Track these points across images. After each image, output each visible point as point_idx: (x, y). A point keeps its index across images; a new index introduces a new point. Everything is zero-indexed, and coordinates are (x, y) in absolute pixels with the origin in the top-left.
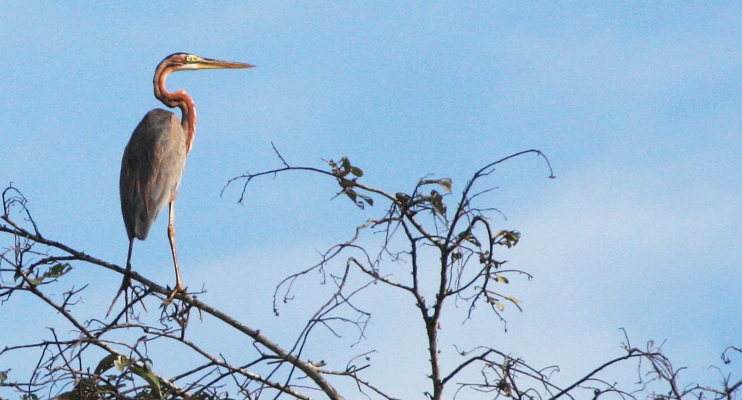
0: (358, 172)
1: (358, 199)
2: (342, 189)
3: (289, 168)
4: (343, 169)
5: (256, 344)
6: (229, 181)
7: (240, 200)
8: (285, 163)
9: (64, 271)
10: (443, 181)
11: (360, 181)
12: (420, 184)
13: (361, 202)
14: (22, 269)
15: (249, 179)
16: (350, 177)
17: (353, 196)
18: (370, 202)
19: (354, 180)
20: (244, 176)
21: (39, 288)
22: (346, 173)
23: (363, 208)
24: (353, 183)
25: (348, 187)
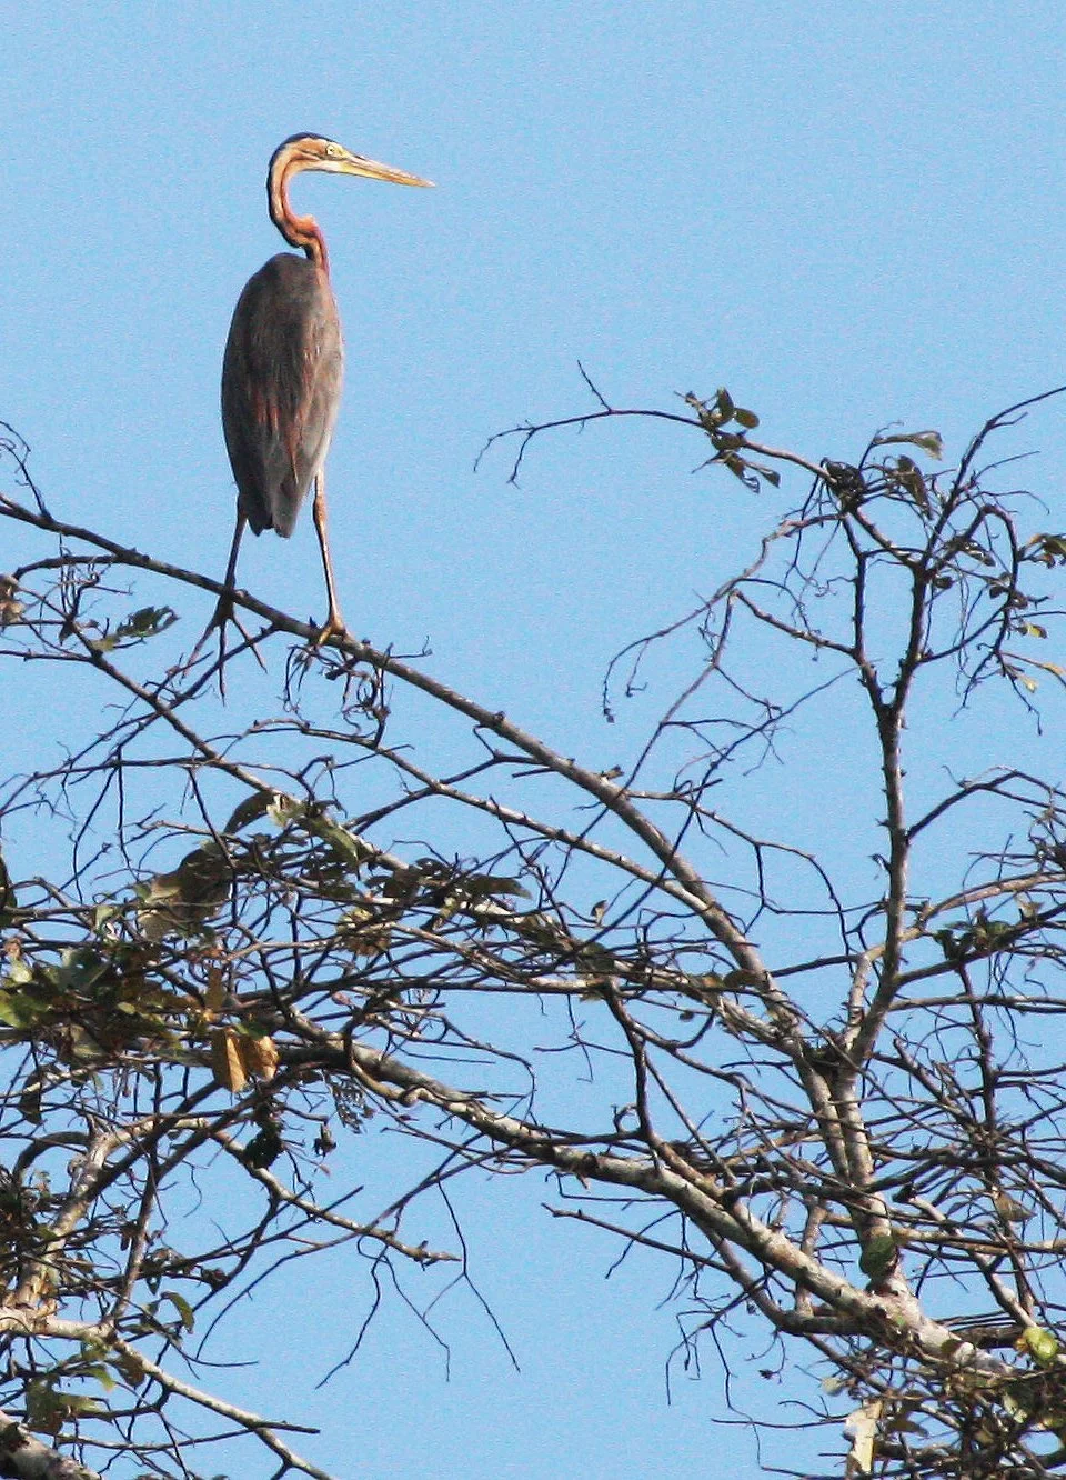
0: (749, 420)
1: (748, 473)
2: (715, 452)
3: (610, 412)
4: (717, 413)
5: (479, 731)
6: (491, 440)
7: (513, 478)
8: (603, 403)
9: (161, 623)
10: (924, 436)
11: (752, 436)
12: (876, 442)
13: (752, 479)
14: (77, 619)
15: (530, 435)
16: (732, 427)
17: (737, 467)
18: (774, 479)
19: (740, 435)
20: (520, 429)
21: (109, 657)
22: (725, 419)
23: (757, 492)
24: (740, 441)
25: (728, 450)
